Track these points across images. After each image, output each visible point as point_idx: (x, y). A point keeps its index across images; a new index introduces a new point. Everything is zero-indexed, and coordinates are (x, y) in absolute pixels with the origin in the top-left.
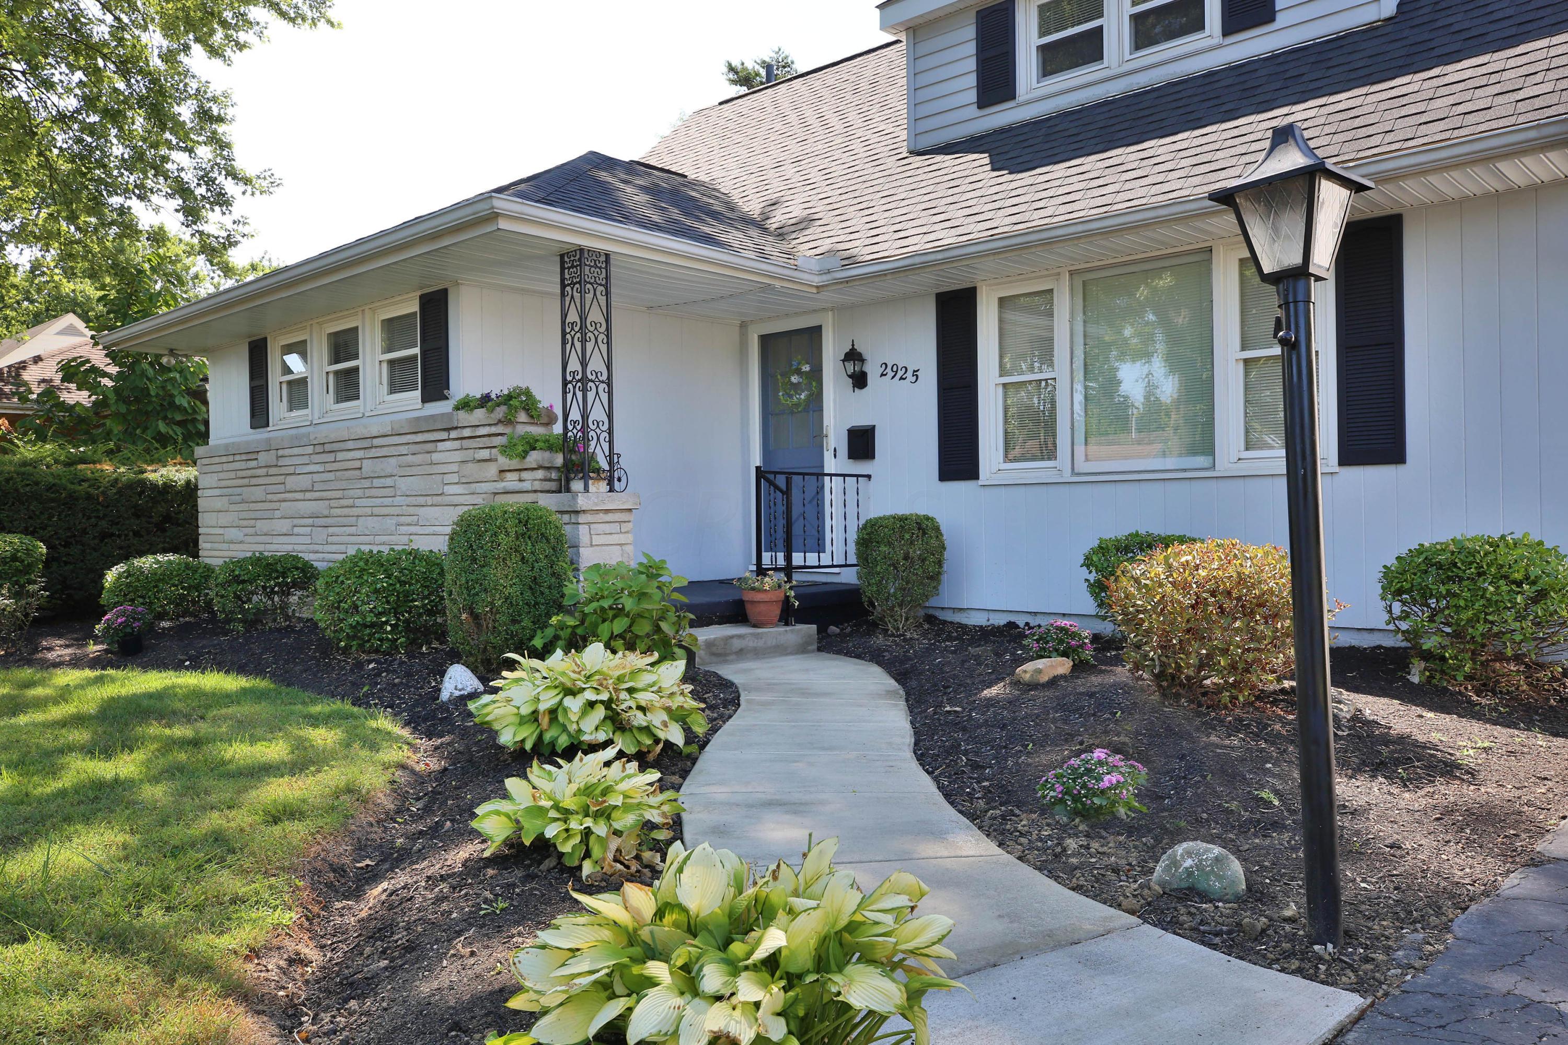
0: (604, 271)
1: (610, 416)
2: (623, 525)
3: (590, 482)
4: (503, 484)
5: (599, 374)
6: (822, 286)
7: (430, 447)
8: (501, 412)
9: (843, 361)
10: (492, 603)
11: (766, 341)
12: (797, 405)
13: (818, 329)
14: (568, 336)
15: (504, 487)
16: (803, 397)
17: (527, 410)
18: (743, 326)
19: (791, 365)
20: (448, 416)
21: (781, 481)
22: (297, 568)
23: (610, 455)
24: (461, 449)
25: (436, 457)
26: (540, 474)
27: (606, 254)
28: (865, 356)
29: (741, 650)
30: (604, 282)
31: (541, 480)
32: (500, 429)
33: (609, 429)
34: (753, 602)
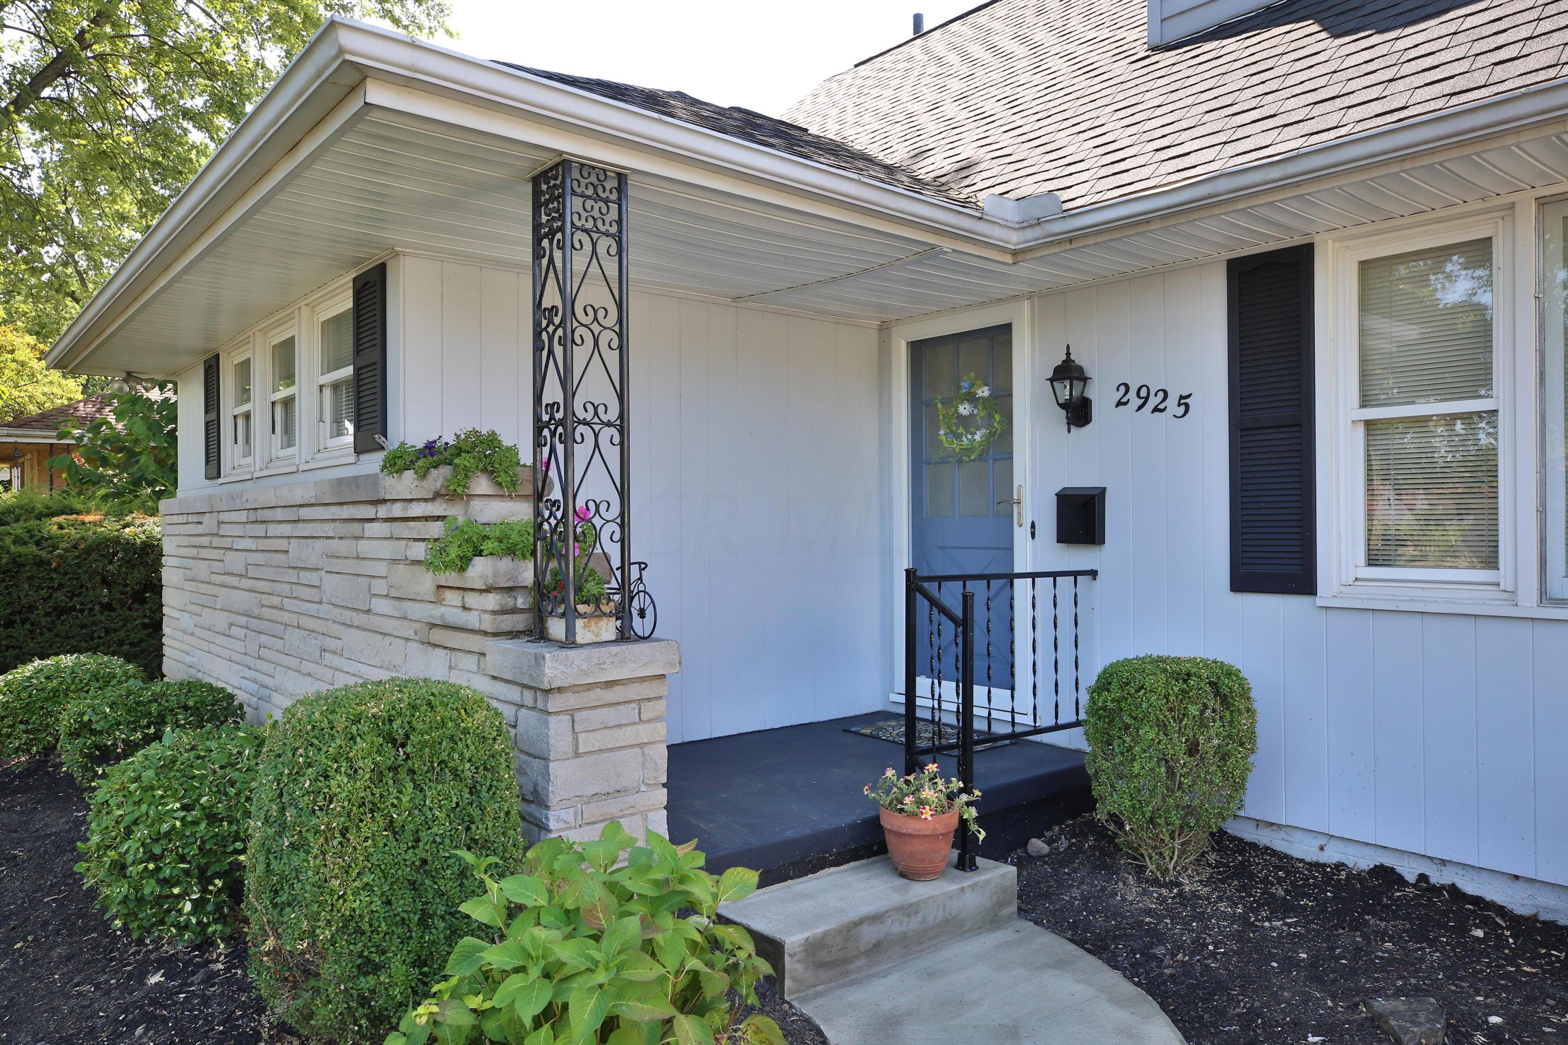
0: (614, 207)
1: (623, 493)
2: (646, 706)
3: (579, 623)
4: (442, 610)
5: (601, 410)
6: (1024, 251)
7: (356, 528)
8: (439, 477)
9: (1052, 380)
10: (312, 934)
11: (918, 348)
12: (968, 451)
13: (1007, 328)
14: (544, 336)
15: (442, 617)
16: (977, 437)
17: (490, 472)
18: (884, 328)
19: (959, 388)
20: (372, 479)
21: (951, 596)
22: (186, 708)
23: (622, 568)
24: (391, 538)
25: (364, 547)
26: (492, 601)
27: (619, 175)
28: (1088, 373)
29: (878, 944)
30: (614, 229)
31: (494, 613)
32: (436, 509)
33: (622, 515)
34: (900, 835)
